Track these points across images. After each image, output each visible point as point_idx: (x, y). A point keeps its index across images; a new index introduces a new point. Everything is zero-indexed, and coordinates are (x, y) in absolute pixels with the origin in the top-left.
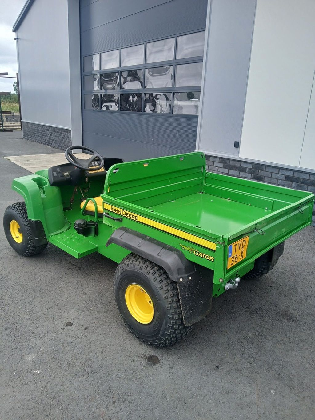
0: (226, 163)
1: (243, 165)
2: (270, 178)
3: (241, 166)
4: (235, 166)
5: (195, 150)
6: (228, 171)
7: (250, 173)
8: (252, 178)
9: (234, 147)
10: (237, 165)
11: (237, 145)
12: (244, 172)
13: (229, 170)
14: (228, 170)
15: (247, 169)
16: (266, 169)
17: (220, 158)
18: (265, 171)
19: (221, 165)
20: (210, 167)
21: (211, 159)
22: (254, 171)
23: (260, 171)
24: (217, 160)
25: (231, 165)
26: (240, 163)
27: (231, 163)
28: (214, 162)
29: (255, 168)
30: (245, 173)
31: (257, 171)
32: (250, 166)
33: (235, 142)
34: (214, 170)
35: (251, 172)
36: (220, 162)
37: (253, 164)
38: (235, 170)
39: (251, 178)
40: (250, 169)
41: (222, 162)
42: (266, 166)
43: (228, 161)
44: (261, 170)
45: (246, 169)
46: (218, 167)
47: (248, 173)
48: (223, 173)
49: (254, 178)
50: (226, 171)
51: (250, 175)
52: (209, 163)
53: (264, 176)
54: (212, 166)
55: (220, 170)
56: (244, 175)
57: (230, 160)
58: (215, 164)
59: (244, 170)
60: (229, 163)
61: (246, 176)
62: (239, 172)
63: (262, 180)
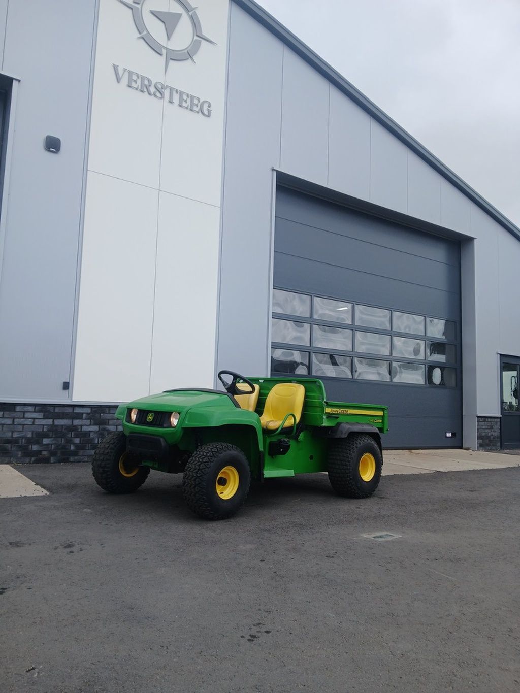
0: (48, 411)
1: (78, 410)
2: (115, 421)
3: (74, 411)
4: (64, 413)
6: (53, 421)
7: (88, 419)
8: (92, 424)
9: (63, 389)
10: (67, 411)
11: (66, 386)
13: (55, 420)
14: (52, 420)
15: (84, 416)
16: (110, 411)
17: (35, 406)
18: (109, 413)
19: (40, 415)
20: (17, 421)
21: (18, 408)
22: (93, 416)
23: (102, 414)
24: (31, 409)
25: (57, 413)
26: (71, 409)
27: (57, 410)
28: (24, 412)
29: (96, 412)
30: (80, 420)
31: (97, 415)
32: (88, 410)
33: (64, 382)
34: (26, 425)
35: (90, 417)
36: (36, 411)
37: (92, 407)
38: (64, 419)
39: (90, 425)
40: (88, 414)
41: (40, 412)
42: (109, 408)
43: (52, 408)
44: (103, 413)
45: (82, 415)
46: (34, 419)
47: (85, 419)
48: (44, 425)
49: (95, 424)
50: (50, 421)
51: (88, 422)
52: (14, 414)
53: (109, 420)
54: (22, 418)
55: (37, 422)
56: (80, 423)
57: (54, 406)
58: (27, 415)
59: (79, 416)
60: (53, 411)
61: (83, 423)
62: (71, 421)
63: (106, 425)
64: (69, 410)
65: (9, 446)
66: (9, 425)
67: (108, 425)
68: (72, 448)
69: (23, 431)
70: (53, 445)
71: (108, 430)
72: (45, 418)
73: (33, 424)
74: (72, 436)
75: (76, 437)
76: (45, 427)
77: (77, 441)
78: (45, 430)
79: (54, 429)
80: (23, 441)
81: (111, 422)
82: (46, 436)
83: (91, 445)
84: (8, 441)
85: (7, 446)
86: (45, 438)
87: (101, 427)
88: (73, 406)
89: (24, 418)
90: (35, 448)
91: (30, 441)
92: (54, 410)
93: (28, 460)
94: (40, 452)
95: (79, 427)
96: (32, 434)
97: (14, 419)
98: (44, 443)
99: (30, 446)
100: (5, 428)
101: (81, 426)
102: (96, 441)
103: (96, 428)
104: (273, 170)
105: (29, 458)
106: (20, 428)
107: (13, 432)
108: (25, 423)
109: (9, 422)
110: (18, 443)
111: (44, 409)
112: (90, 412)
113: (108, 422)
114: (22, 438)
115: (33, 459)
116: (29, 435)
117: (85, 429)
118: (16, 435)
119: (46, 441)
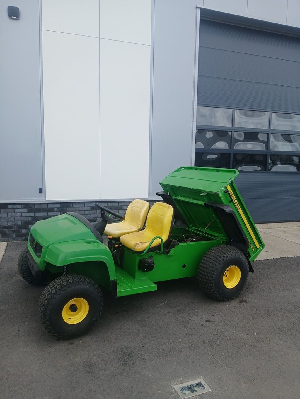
0: (30, 207)
1: (51, 206)
2: (77, 212)
3: (49, 207)
4: (41, 208)
6: (35, 214)
9: (39, 193)
10: (43, 207)
11: (41, 190)
12: (52, 212)
15: (56, 209)
16: (74, 205)
17: (21, 204)
19: (25, 210)
20: (10, 214)
21: (10, 207)
22: (62, 209)
23: (68, 208)
24: (19, 206)
25: (36, 209)
27: (36, 206)
28: (14, 209)
29: (63, 207)
31: (65, 208)
32: (58, 206)
33: (39, 188)
35: (59, 210)
36: (22, 208)
37: (61, 203)
38: (42, 212)
40: (58, 208)
41: (25, 208)
42: (73, 203)
45: (54, 209)
46: (21, 213)
47: (57, 212)
48: (28, 217)
50: (32, 214)
51: (59, 213)
52: (8, 211)
55: (24, 215)
57: (34, 204)
58: (16, 211)
59: (52, 210)
60: (33, 207)
62: (47, 212)
64: (45, 206)
65: (6, 230)
66: (5, 217)
69: (15, 221)
72: (29, 212)
73: (21, 216)
76: (29, 218)
78: (29, 220)
79: (35, 218)
80: (16, 227)
84: (5, 228)
86: (30, 224)
88: (47, 204)
89: (14, 212)
90: (24, 231)
91: (20, 227)
93: (20, 239)
94: (27, 234)
96: (21, 222)
97: (8, 213)
98: (30, 228)
99: (21, 230)
100: (3, 220)
104: (197, 8)
105: (21, 237)
106: (13, 219)
107: (8, 222)
108: (16, 216)
109: (5, 215)
110: (12, 229)
111: (27, 206)
114: (15, 225)
115: (23, 238)
116: (20, 223)
118: (10, 224)
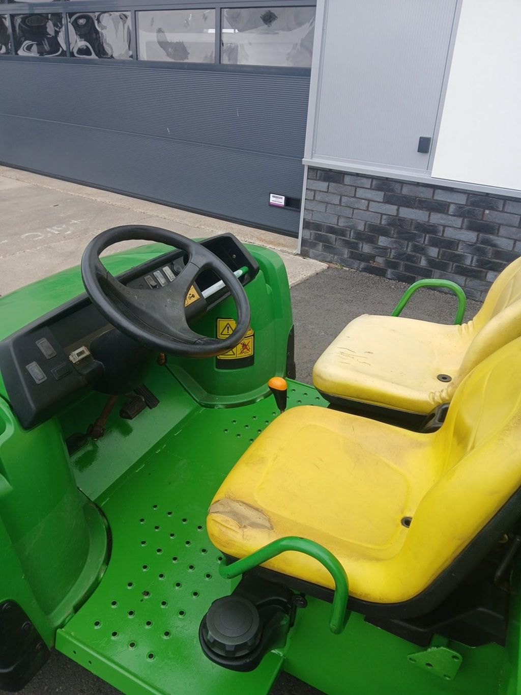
0: (392, 190)
1: (440, 196)
2: (514, 229)
3: (436, 198)
4: (416, 197)
5: (303, 158)
6: (398, 210)
7: (459, 216)
8: (464, 226)
9: (418, 151)
10: (421, 195)
11: (425, 146)
12: (443, 213)
13: (401, 208)
14: (396, 207)
15: (452, 208)
16: (506, 206)
17: (372, 178)
18: (503, 211)
19: (379, 196)
20: (344, 199)
21: (347, 180)
22: (469, 212)
23: (487, 212)
24: (367, 183)
25: (405, 197)
26: (431, 190)
27: (406, 191)
28: (356, 187)
29: (474, 204)
30: (444, 216)
31: (478, 211)
32: (462, 200)
33: (421, 138)
34: (358, 209)
35: (461, 212)
36: (373, 187)
37: (469, 193)
38: (416, 208)
39: (461, 228)
40: (460, 207)
41: (379, 189)
42: (506, 199)
43: (398, 186)
44: (491, 208)
45: (449, 206)
46: (369, 201)
47: (454, 216)
48: (382, 214)
49: (471, 228)
50: (392, 209)
51: (458, 222)
52: (342, 189)
53: (500, 225)
54: (352, 197)
55: (373, 207)
56: (442, 222)
57: (402, 183)
58: (360, 193)
59: (441, 208)
60: (399, 192)
61: (449, 223)
62: (427, 213)
63: (492, 234)
64: (426, 194)
65: (333, 237)
66: (336, 205)
67: (498, 236)
68: (423, 263)
69: (352, 218)
70: (393, 251)
71: (494, 246)
72: (385, 202)
73: (367, 209)
74: (426, 242)
75: (433, 246)
76: (384, 217)
77: (433, 252)
78: (383, 222)
79: (397, 223)
80: (352, 233)
81: (502, 231)
82: (383, 232)
83: (457, 267)
84: (332, 230)
85: (331, 237)
86: (383, 235)
87: (481, 235)
88: (435, 187)
89: (355, 196)
90: (366, 248)
91: (360, 236)
92: (401, 190)
93: (356, 263)
94: (372, 257)
95: (441, 229)
96: (365, 226)
97: (341, 196)
98: (380, 244)
99: (361, 245)
100: (330, 209)
101: (445, 226)
102: (468, 262)
103: (471, 236)
105: (359, 261)
106: (348, 212)
107: (339, 217)
108: (356, 206)
109: (336, 200)
110: (345, 236)
111: (384, 184)
112: (464, 203)
113: (498, 230)
114: (351, 228)
115: (363, 265)
116: (361, 227)
117: (450, 234)
118: (342, 223)
119: (383, 241)
